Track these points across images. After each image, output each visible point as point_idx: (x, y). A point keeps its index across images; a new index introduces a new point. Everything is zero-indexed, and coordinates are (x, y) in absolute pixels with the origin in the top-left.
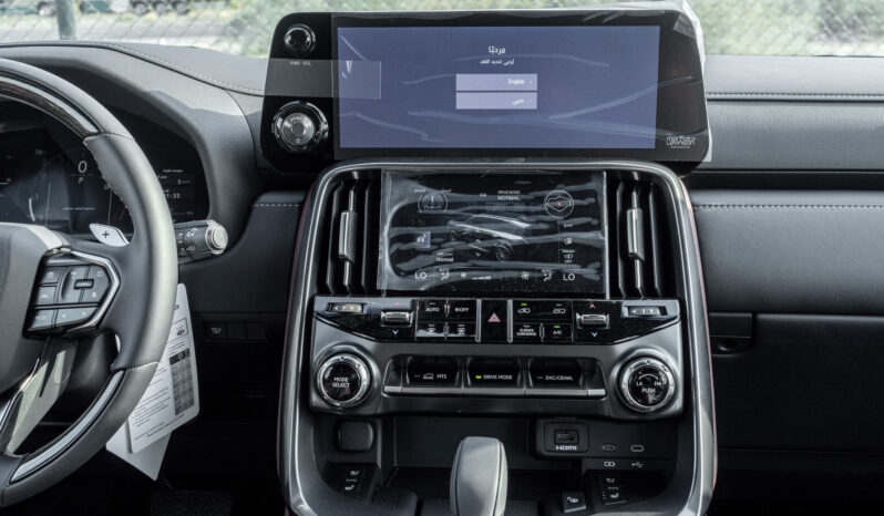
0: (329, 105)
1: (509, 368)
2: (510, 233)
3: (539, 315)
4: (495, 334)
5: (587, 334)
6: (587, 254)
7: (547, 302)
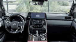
0: (30, 16)
1: (38, 28)
2: (38, 22)
3: (40, 26)
4: (38, 26)
5: (41, 26)
6: (42, 23)
7: (40, 25)
